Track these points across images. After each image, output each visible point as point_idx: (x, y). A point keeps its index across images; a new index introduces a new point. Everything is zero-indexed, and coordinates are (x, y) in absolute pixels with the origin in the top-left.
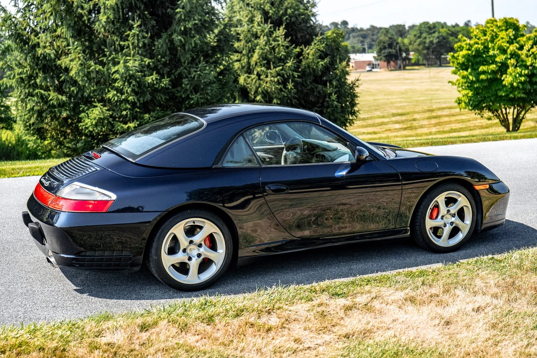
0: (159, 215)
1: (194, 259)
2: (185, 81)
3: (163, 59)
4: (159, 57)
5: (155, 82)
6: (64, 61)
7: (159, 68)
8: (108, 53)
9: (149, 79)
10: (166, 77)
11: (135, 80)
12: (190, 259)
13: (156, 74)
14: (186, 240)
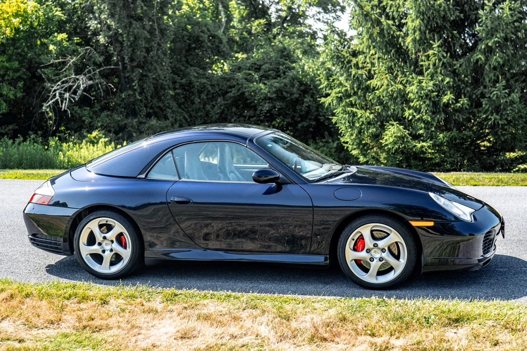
0: (78, 211)
1: (106, 252)
2: (484, 102)
3: (466, 79)
4: (463, 76)
5: (451, 102)
6: (374, 82)
7: (461, 87)
8: (408, 73)
9: (445, 99)
10: (463, 97)
11: (430, 99)
12: (104, 251)
13: (451, 94)
14: (101, 236)
